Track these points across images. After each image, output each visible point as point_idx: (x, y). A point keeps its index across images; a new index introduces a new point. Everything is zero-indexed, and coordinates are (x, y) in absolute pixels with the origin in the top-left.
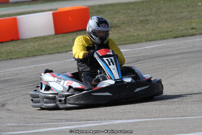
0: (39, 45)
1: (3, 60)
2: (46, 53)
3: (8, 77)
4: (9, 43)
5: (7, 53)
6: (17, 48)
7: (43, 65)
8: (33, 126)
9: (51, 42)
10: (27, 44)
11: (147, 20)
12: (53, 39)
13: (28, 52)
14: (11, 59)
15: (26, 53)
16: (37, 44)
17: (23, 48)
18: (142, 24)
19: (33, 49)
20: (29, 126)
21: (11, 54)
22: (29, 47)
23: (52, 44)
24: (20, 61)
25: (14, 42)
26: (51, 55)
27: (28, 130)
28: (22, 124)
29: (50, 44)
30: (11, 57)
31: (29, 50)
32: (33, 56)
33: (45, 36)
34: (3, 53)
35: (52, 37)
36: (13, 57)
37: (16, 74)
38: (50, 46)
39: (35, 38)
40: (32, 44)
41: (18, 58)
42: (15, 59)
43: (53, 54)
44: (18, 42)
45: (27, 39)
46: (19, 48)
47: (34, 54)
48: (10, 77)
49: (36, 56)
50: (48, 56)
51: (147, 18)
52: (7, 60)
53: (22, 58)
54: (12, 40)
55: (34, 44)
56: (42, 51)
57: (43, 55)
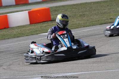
0: (20, 31)
2: (25, 35)
3: (3, 49)
4: (3, 30)
9: (27, 28)
10: (13, 30)
11: (84, 15)
13: (15, 35)
14: (4, 39)
15: (13, 35)
16: (19, 30)
18: (81, 17)
22: (15, 32)
24: (10, 40)
26: (28, 36)
28: (12, 77)
29: (27, 30)
30: (4, 38)
32: (17, 37)
33: (24, 25)
35: (28, 26)
38: (27, 31)
40: (16, 30)
41: (9, 39)
42: (7, 39)
43: (29, 35)
45: (13, 27)
46: (9, 33)
49: (19, 37)
51: (84, 13)
52: (2, 40)
54: (5, 28)
55: (17, 30)
56: (23, 34)
57: (23, 36)
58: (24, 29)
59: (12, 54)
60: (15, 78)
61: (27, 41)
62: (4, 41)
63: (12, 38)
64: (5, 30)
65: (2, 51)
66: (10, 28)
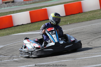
0: (92, 15)
1: (75, 23)
2: (96, 18)
3: (78, 31)
4: (78, 14)
5: (77, 19)
6: (82, 17)
7: (95, 24)
8: (91, 55)
10: (87, 15)
12: (100, 11)
13: (88, 18)
14: (79, 22)
16: (91, 14)
17: (85, 16)
19: (90, 17)
20: (89, 55)
21: (79, 20)
22: (87, 16)
23: (99, 14)
24: (83, 23)
25: (80, 14)
26: (99, 19)
27: (89, 56)
28: (86, 54)
29: (98, 14)
30: (79, 21)
31: (88, 17)
32: (90, 20)
33: (96, 10)
34: (75, 20)
35: (99, 10)
36: (80, 21)
37: (82, 29)
38: (98, 15)
39: (91, 11)
40: (89, 14)
41: (82, 22)
42: (81, 22)
43: (100, 18)
44: (82, 13)
45: (86, 12)
46: (83, 17)
47: (90, 19)
48: (79, 31)
49: (91, 20)
50: (98, 20)
52: (77, 23)
53: (84, 21)
54: (79, 13)
55: (90, 14)
56: (94, 17)
57: (95, 19)
58: (96, 13)
59: (86, 35)
60: (88, 54)
61: (98, 24)
62: (79, 24)
63: (86, 21)
64: (79, 15)
65: (77, 33)
66: (83, 13)
